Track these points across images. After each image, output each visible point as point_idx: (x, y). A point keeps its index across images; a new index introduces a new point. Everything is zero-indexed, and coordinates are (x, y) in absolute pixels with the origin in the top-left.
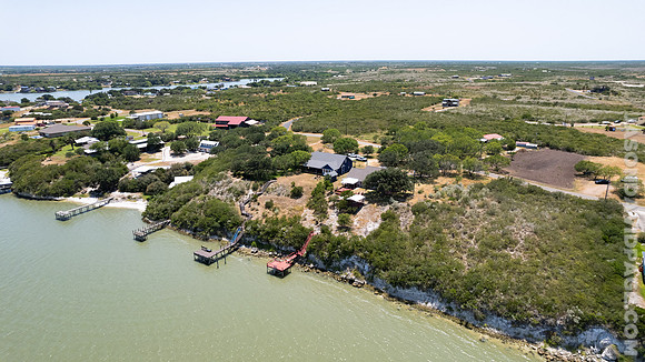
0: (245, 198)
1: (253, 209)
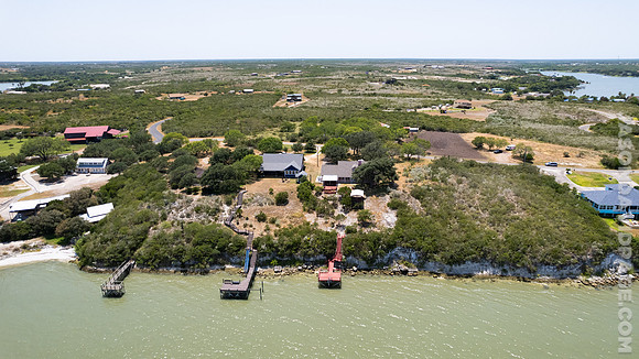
0: (226, 215)
1: (245, 226)
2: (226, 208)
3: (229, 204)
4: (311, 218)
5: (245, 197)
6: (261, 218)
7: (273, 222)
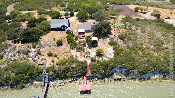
0: (33, 54)
1: (42, 60)
2: (33, 50)
3: (34, 47)
4: (74, 53)
5: (42, 43)
6: (50, 55)
7: (56, 56)
